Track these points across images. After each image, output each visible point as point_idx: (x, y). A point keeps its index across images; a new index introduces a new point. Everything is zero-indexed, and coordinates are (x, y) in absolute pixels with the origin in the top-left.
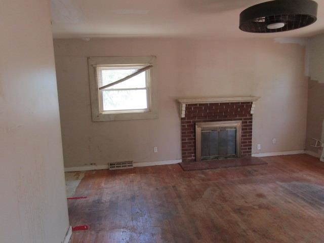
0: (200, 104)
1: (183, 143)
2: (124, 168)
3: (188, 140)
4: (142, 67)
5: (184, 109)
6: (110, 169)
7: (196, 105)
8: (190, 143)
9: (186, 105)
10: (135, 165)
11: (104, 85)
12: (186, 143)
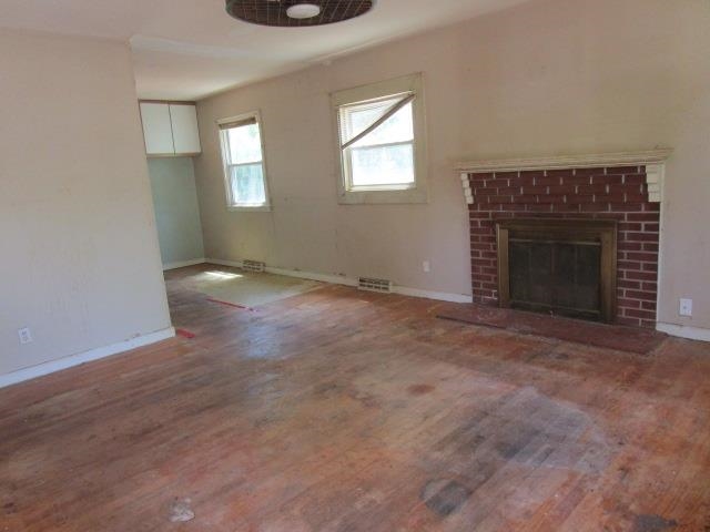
0: (499, 174)
1: (473, 261)
2: (377, 290)
3: (484, 255)
4: (396, 101)
5: (466, 184)
6: (360, 288)
7: (489, 175)
8: (488, 263)
9: (469, 175)
10: (392, 289)
11: (349, 139)
12: (480, 262)
